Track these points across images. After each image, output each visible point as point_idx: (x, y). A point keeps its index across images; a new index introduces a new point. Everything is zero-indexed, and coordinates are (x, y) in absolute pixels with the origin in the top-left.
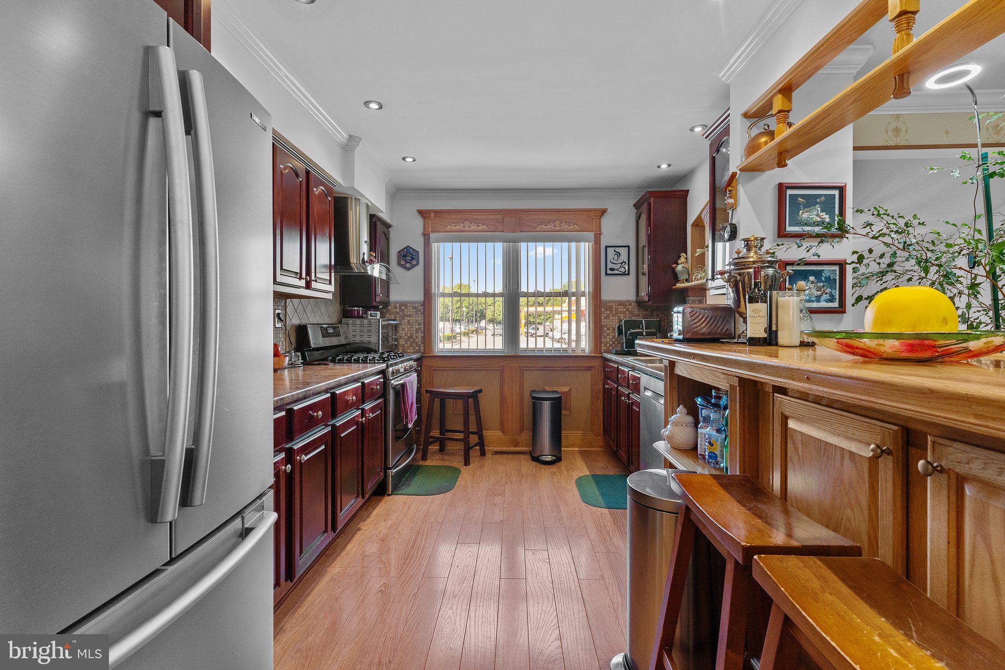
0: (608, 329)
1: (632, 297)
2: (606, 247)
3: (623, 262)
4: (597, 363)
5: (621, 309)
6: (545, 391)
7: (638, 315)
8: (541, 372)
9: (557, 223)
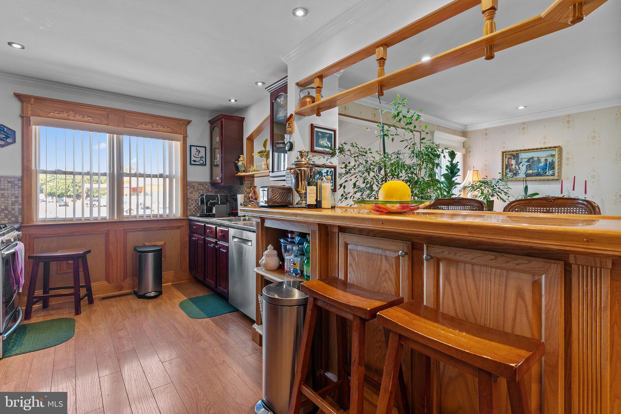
0: (192, 200)
1: (207, 179)
2: (191, 146)
3: (202, 157)
4: (185, 224)
5: (201, 187)
7: (212, 192)
8: (142, 233)
9: (154, 125)
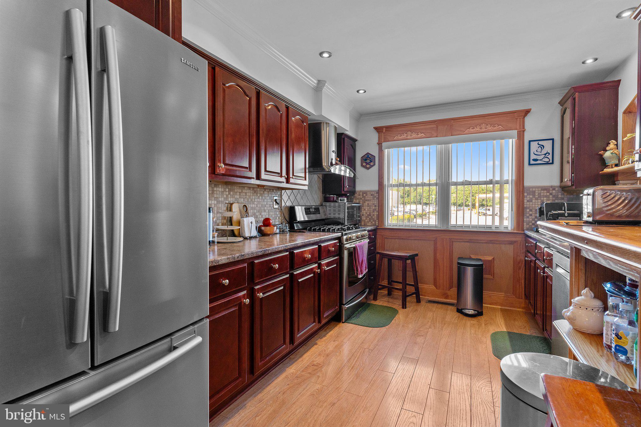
0: (531, 210)
1: (556, 182)
2: (530, 141)
3: (547, 153)
4: (519, 239)
5: (545, 193)
6: (470, 259)
7: (563, 199)
8: (468, 244)
9: (483, 126)
